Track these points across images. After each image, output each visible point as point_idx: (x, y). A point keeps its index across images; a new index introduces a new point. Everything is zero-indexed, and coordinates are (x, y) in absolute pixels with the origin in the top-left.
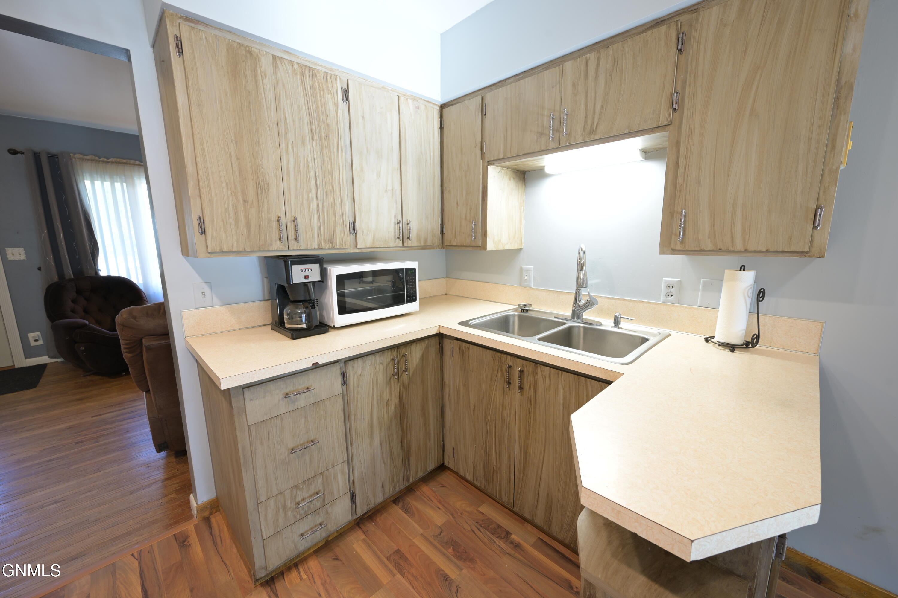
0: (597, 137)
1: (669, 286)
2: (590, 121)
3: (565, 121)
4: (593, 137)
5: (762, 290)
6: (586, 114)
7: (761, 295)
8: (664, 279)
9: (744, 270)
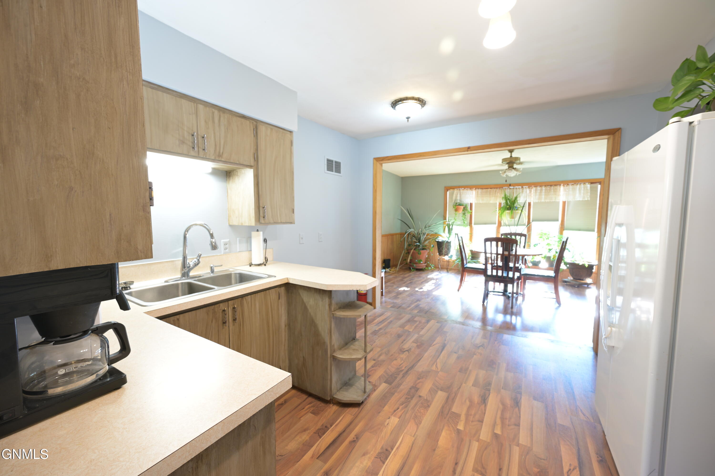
0: (223, 160)
1: (225, 244)
2: (218, 148)
3: (206, 143)
4: (220, 159)
5: (265, 239)
6: (215, 143)
7: (265, 241)
8: (222, 241)
9: (258, 231)
